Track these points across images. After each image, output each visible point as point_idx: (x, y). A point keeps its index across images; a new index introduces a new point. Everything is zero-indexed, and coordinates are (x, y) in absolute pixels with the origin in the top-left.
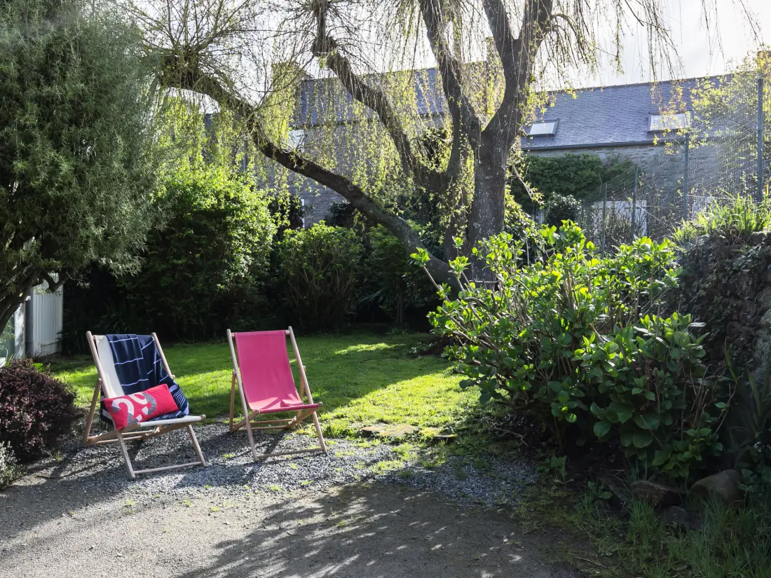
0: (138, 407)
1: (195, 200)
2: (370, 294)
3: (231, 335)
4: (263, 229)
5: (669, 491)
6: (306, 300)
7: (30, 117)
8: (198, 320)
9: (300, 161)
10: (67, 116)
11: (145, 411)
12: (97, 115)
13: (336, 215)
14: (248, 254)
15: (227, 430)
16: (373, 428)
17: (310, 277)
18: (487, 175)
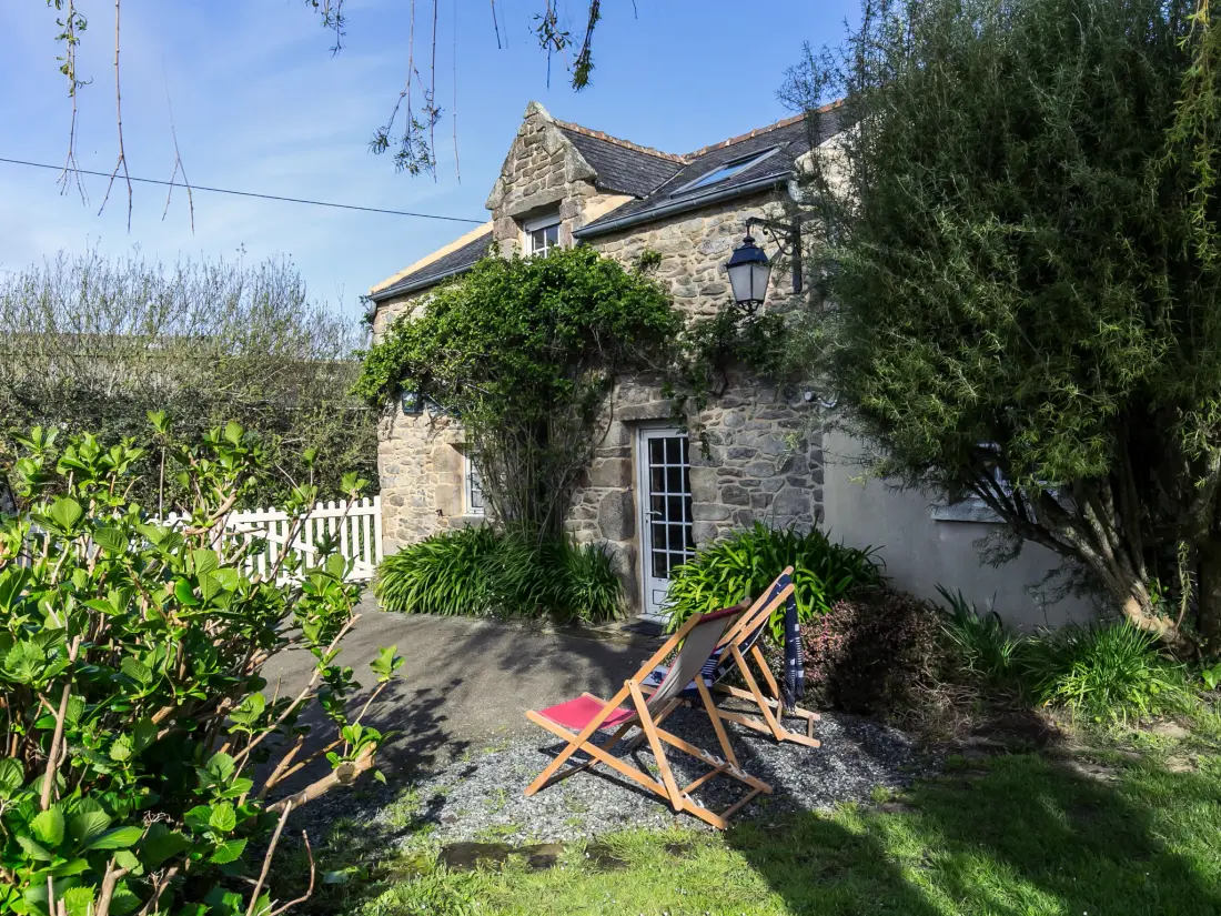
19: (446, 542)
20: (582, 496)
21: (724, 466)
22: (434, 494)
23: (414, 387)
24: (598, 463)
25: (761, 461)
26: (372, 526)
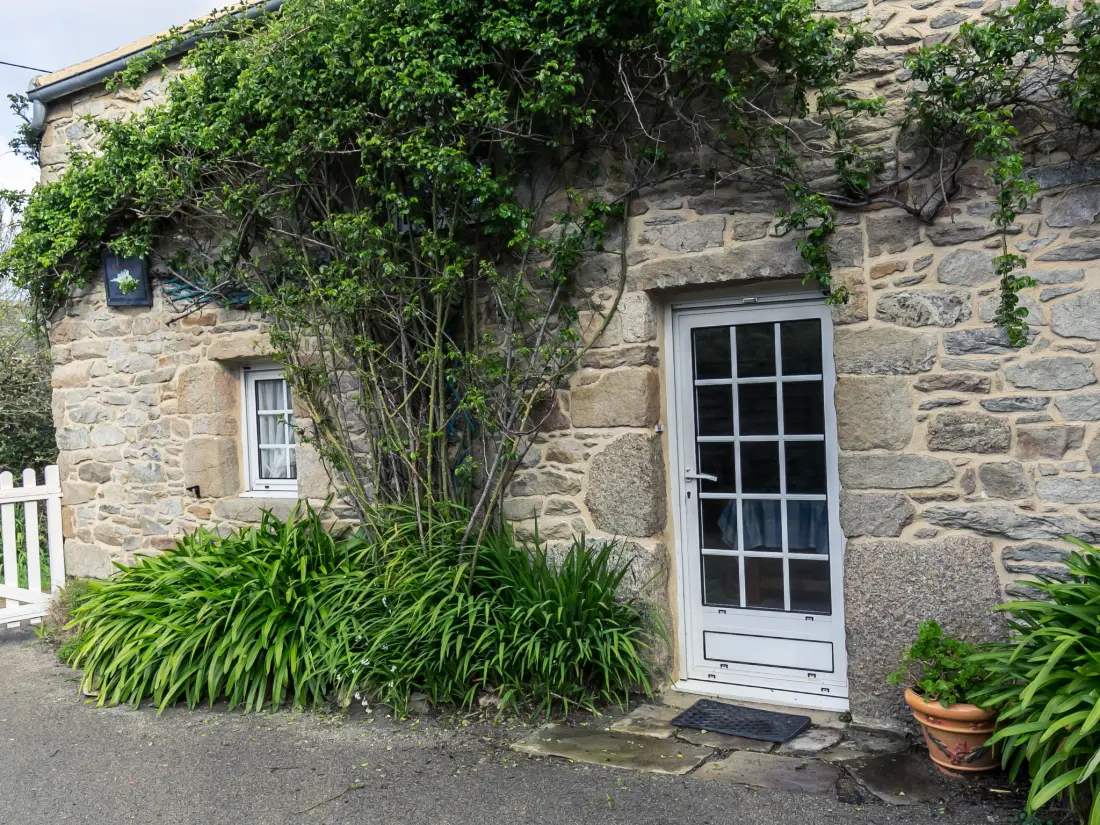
19: (233, 553)
20: (544, 449)
21: (937, 370)
22: (180, 458)
23: (139, 249)
24: (585, 381)
25: (1048, 354)
26: (43, 522)
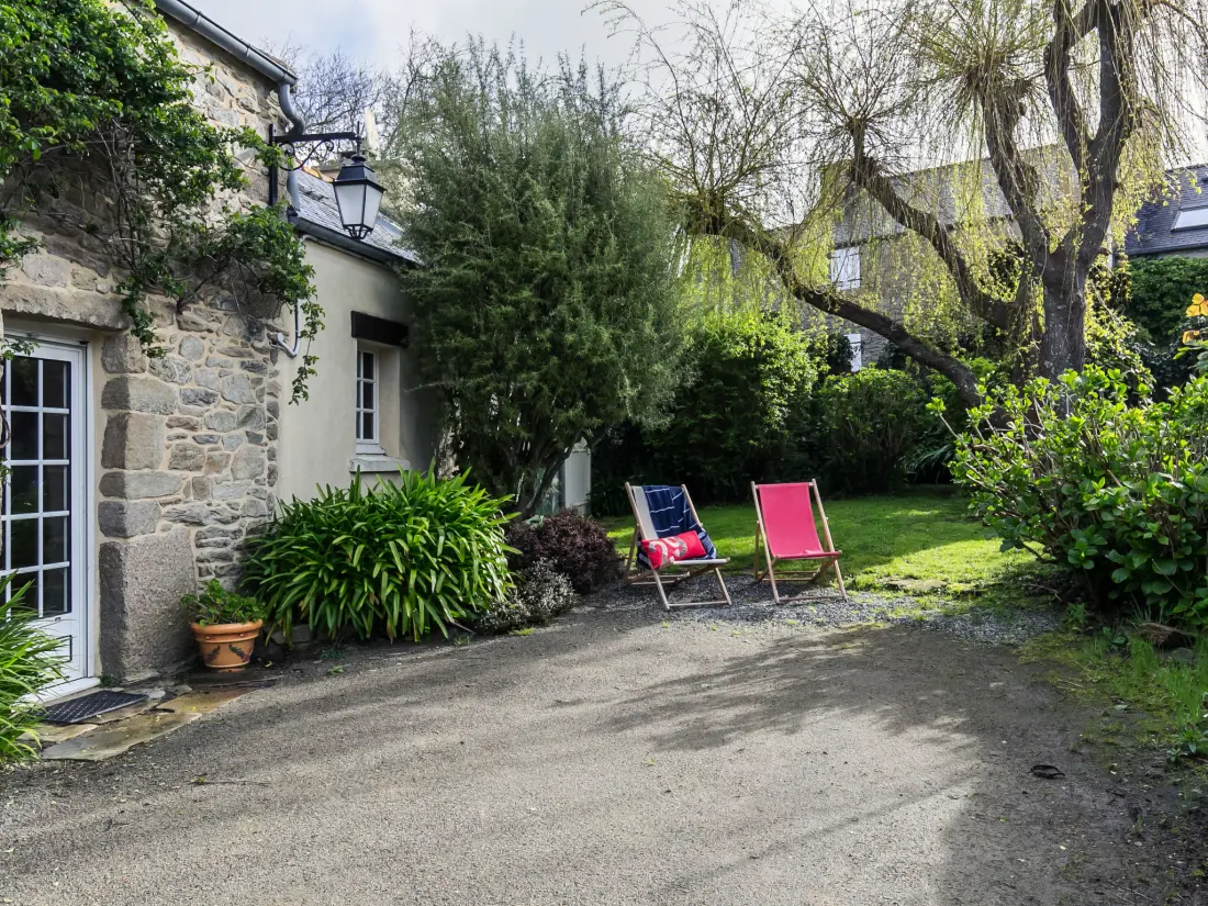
0: (671, 550)
1: (725, 347)
2: (935, 449)
3: (755, 487)
4: (800, 376)
5: (1174, 633)
6: (852, 457)
7: (576, 294)
8: (729, 481)
9: (833, 303)
10: (606, 288)
11: (677, 553)
12: (630, 284)
13: (892, 355)
14: (784, 406)
15: (752, 580)
16: (899, 583)
17: (857, 430)
18: (1060, 304)
21: (177, 414)
25: (220, 409)
